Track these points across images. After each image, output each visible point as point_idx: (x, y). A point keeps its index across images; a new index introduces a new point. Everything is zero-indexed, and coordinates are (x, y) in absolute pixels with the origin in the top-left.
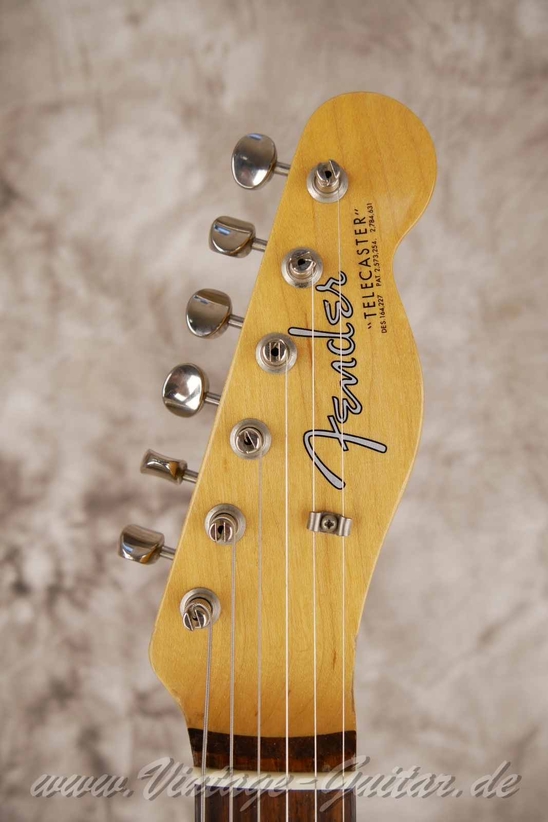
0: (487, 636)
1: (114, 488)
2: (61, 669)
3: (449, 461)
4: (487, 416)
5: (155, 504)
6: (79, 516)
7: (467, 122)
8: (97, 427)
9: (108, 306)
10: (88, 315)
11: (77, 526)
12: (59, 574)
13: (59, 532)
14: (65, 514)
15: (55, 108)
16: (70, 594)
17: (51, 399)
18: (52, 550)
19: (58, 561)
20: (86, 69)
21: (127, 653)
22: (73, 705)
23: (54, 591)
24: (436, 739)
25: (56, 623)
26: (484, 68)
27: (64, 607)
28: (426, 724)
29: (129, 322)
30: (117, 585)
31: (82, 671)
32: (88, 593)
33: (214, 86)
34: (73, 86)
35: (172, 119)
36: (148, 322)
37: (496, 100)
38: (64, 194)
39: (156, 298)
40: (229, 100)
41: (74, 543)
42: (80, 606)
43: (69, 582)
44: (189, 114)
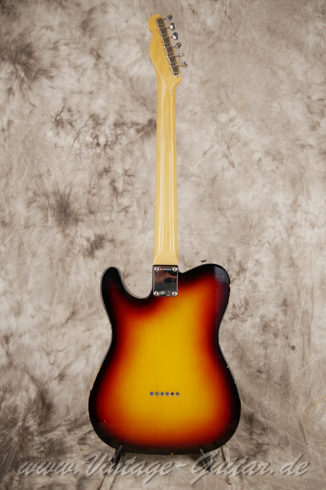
0: (205, 154)
1: (120, 121)
2: (107, 165)
3: (195, 114)
4: (203, 104)
5: (130, 125)
6: (113, 128)
7: (196, 43)
8: (117, 107)
9: (120, 81)
10: (116, 83)
11: (112, 130)
12: (107, 142)
13: (108, 131)
14: (109, 127)
15: (110, 39)
16: (109, 146)
17: (107, 101)
18: (106, 135)
19: (107, 138)
20: (117, 31)
21: (122, 160)
22: (109, 174)
23: (106, 145)
24: (194, 179)
25: (106, 153)
26: (200, 32)
27: (108, 149)
28: (192, 175)
29: (125, 85)
30: (120, 144)
31: (112, 165)
32: (114, 146)
33: (144, 35)
34: (113, 34)
35: (135, 42)
36: (129, 85)
37: (202, 39)
38: (111, 57)
39: (131, 79)
40: (147, 38)
41: (111, 134)
42: (112, 149)
43: (109, 143)
44: (138, 41)
